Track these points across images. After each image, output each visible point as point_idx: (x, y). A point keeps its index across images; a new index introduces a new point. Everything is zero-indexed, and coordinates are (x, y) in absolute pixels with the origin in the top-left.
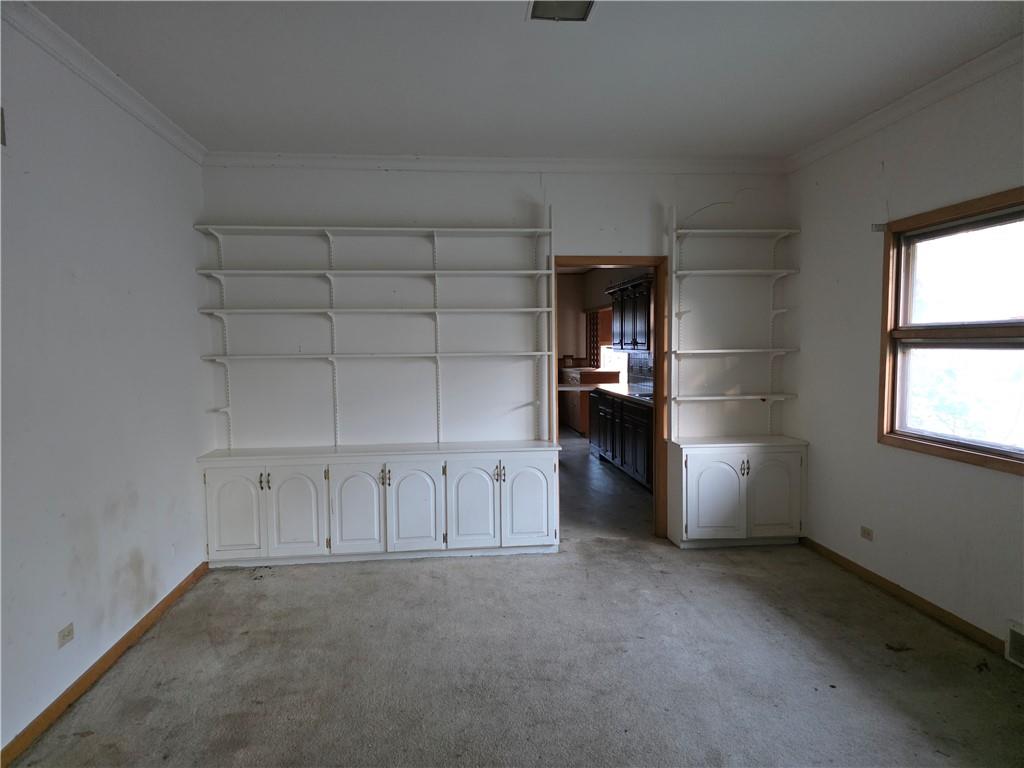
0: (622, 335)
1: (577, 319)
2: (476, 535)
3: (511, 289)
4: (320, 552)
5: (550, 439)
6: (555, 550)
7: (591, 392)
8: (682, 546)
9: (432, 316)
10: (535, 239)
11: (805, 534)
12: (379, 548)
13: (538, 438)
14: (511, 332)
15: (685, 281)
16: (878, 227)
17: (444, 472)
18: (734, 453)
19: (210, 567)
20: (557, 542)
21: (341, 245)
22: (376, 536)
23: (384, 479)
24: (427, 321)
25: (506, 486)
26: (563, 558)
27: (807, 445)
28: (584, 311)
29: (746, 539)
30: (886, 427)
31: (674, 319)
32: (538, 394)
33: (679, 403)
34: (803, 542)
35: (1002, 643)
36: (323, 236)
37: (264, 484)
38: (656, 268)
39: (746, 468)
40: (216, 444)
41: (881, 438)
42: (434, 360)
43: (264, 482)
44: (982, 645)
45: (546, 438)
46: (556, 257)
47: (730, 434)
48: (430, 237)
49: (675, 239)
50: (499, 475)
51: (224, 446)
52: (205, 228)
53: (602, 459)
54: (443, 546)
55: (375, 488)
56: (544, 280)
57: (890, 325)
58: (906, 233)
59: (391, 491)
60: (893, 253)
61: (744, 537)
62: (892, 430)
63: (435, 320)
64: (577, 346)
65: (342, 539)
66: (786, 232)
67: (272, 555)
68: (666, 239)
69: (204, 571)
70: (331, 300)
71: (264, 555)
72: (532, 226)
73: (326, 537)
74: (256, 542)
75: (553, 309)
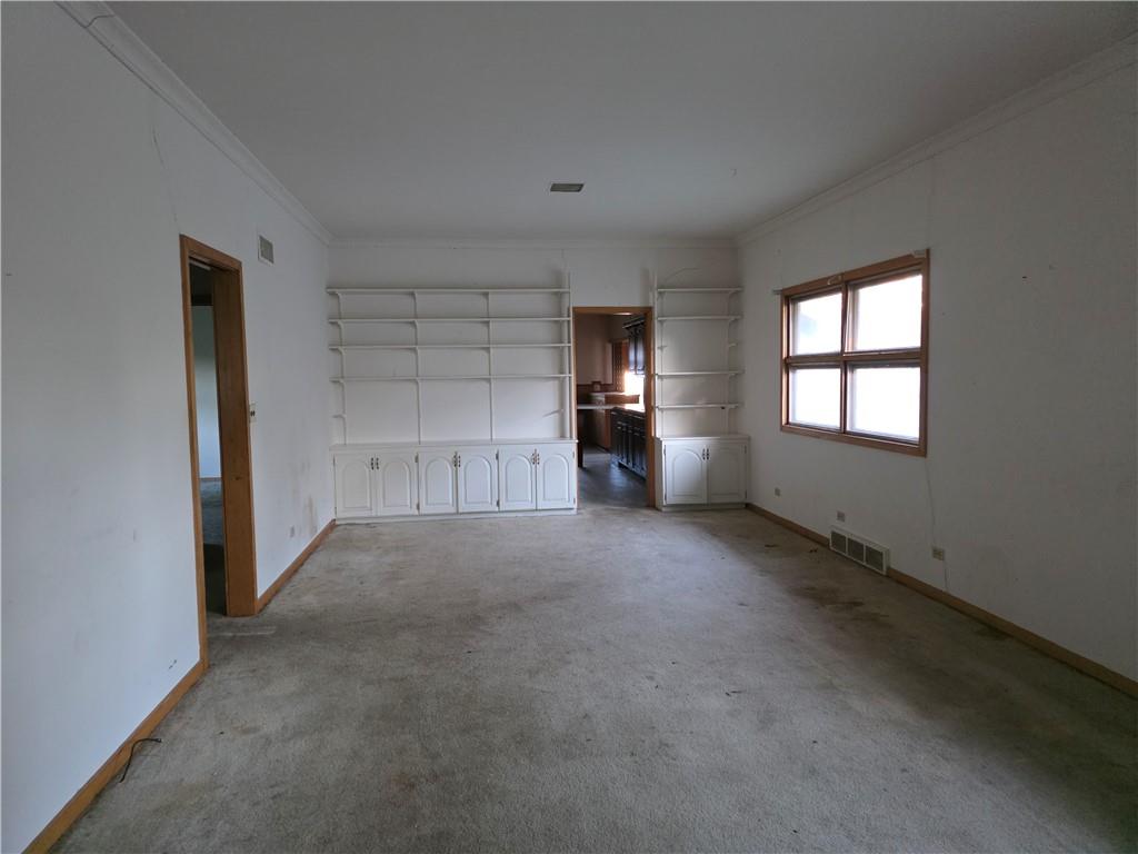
0: (636, 362)
1: (604, 349)
2: (520, 500)
3: (542, 330)
4: (411, 513)
5: (571, 437)
6: (574, 512)
7: (611, 410)
8: (664, 509)
9: (488, 349)
10: (559, 296)
11: (748, 501)
12: (453, 510)
13: (562, 436)
14: (542, 360)
15: (665, 324)
16: (776, 292)
17: (497, 458)
18: (699, 444)
19: (337, 523)
20: (575, 506)
21: (424, 301)
22: (451, 501)
23: (456, 463)
24: (484, 353)
25: (540, 467)
26: (580, 517)
27: (749, 439)
28: (610, 341)
29: (708, 505)
30: (784, 421)
31: (657, 352)
32: (562, 404)
33: (662, 410)
34: (749, 506)
35: (828, 540)
36: (413, 294)
37: (375, 467)
38: (646, 314)
39: (706, 455)
40: (338, 441)
41: (782, 428)
42: (489, 380)
43: (374, 464)
44: (813, 540)
45: (568, 435)
46: (574, 308)
47: (698, 432)
48: (486, 295)
49: (656, 295)
50: (535, 460)
51: (342, 442)
52: (333, 290)
53: (620, 466)
54: (497, 509)
55: (450, 469)
56: (566, 324)
57: (784, 355)
58: (792, 297)
59: (461, 470)
60: (785, 309)
61: (705, 502)
62: (788, 423)
63: (489, 352)
64: (604, 373)
65: (427, 503)
66: (733, 290)
67: (379, 514)
68: (651, 295)
69: (333, 526)
70: (416, 339)
71: (374, 514)
72: (557, 286)
73: (416, 502)
74: (368, 505)
75: (572, 345)
